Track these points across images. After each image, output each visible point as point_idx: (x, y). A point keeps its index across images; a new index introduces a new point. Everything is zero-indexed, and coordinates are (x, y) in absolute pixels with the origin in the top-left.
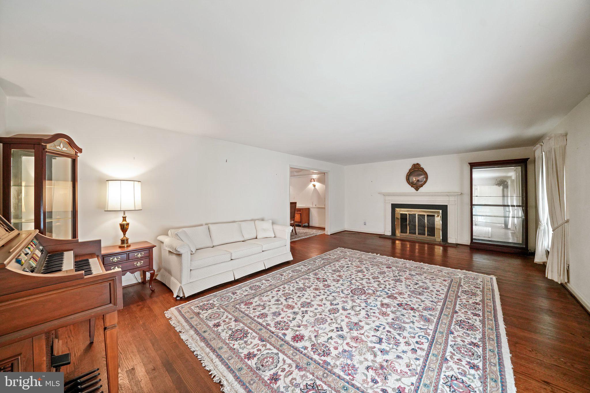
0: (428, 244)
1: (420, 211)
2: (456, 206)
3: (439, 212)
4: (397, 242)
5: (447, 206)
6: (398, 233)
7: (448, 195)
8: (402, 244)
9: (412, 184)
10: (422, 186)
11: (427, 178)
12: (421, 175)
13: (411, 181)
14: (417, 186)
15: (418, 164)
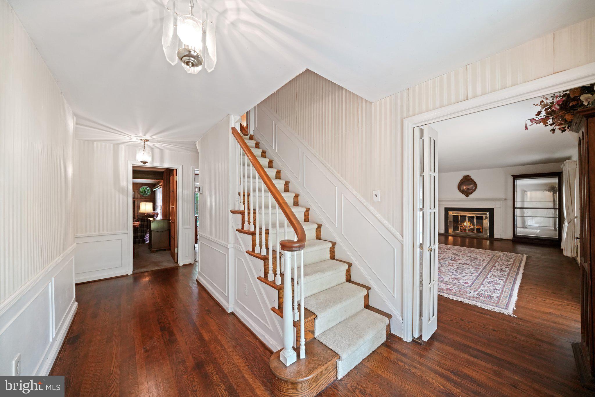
0: (477, 238)
1: (470, 213)
2: (501, 209)
3: (486, 214)
4: (450, 238)
5: (493, 209)
6: (451, 231)
7: (494, 200)
8: (454, 239)
9: (463, 192)
10: (471, 193)
11: (476, 187)
12: (471, 184)
13: (462, 189)
14: (467, 193)
15: (468, 176)
